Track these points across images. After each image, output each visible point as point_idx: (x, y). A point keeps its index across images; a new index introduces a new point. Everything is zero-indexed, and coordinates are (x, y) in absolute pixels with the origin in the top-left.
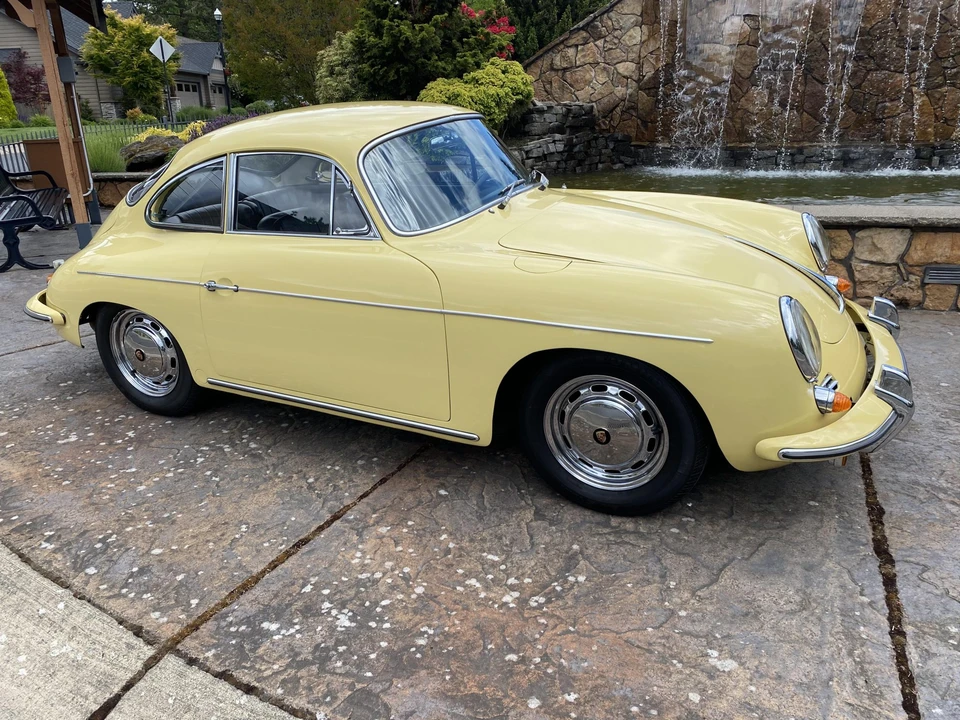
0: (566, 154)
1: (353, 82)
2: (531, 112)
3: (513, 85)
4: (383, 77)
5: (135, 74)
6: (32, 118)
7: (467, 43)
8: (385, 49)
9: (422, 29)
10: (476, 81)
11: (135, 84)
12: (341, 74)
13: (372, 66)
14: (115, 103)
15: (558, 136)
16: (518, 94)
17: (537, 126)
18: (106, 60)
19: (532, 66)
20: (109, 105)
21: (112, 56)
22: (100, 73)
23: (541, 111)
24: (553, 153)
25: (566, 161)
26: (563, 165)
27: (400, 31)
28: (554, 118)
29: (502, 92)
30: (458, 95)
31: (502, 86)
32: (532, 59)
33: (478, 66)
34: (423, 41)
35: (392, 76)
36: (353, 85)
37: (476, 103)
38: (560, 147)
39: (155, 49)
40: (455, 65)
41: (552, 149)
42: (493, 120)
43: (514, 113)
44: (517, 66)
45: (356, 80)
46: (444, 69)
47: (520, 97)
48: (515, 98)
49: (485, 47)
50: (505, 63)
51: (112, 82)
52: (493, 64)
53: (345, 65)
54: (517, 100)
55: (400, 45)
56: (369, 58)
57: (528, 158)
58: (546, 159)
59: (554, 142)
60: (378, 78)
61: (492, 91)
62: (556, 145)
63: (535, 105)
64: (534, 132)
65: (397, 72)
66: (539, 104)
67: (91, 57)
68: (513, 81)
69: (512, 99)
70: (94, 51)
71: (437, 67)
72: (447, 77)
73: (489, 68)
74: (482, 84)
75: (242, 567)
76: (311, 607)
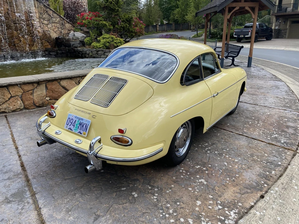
75: (265, 145)
76: (274, 138)
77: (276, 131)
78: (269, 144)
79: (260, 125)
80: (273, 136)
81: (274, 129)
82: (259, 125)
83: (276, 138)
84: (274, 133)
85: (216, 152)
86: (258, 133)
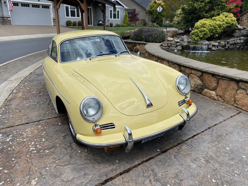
0: (244, 44)
1: (181, 19)
2: (236, 29)
3: (227, 21)
4: (188, 18)
5: (157, 15)
6: (131, 25)
7: (217, 8)
8: (189, 10)
9: (201, 4)
10: (215, 20)
11: (156, 17)
12: (179, 17)
13: (185, 15)
14: (152, 22)
15: (242, 38)
16: (228, 24)
17: (236, 34)
18: (151, 11)
19: (245, 15)
20: (150, 22)
21: (153, 10)
22: (150, 14)
23: (240, 30)
24: (239, 43)
25: (244, 46)
26: (242, 47)
27: (194, 5)
28: (245, 32)
29: (221, 23)
30: (205, 24)
31: (223, 21)
32: (245, 12)
33: (219, 15)
34: (200, 8)
35: (190, 18)
36: (181, 20)
37: (211, 26)
38: (242, 41)
39: (158, 9)
40: (211, 14)
41: (238, 41)
42: (217, 31)
43: (226, 30)
44: (232, 15)
45: (182, 19)
46: (207, 16)
47: (229, 25)
48: (226, 25)
49: (223, 9)
50: (227, 14)
51: (152, 17)
52: (223, 14)
53: (180, 14)
54: (227, 26)
55: (193, 9)
56: (185, 13)
57: (228, 44)
58: (235, 45)
59: (240, 39)
60: (186, 18)
61: (218, 22)
62: (240, 40)
63: (238, 27)
64: (235, 36)
65: (192, 17)
66: (239, 27)
67: (148, 11)
68: (227, 20)
69: (225, 25)
70: (149, 9)
71: (204, 15)
72: (207, 18)
73: (221, 16)
74: (216, 21)
75: (15, 123)
76: (9, 135)
77: (11, 146)
78: (12, 126)
79: (31, 143)
80: (11, 136)
81: (13, 147)
82: (33, 143)
83: (8, 136)
84: (12, 142)
85: (42, 102)
86: (27, 131)
